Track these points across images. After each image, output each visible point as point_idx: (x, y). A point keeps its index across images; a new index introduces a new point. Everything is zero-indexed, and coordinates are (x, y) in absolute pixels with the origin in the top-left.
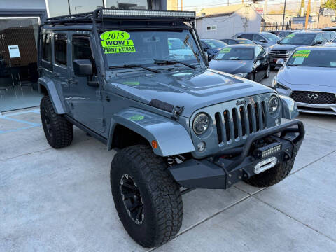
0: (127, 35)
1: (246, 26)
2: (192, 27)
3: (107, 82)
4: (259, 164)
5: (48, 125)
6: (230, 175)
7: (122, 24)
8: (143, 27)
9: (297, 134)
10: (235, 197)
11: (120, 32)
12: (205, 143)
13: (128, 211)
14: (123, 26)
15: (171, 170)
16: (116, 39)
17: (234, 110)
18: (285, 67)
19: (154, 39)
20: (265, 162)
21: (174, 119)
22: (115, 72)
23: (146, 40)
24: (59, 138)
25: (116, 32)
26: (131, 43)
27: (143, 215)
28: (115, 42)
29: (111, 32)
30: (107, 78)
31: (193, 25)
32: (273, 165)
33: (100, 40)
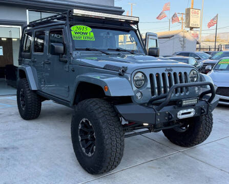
0: (89, 29)
1: (183, 47)
2: (136, 29)
3: (73, 58)
4: (181, 112)
5: (21, 102)
6: (159, 114)
7: (87, 21)
8: (100, 25)
9: (210, 95)
10: (166, 152)
11: (85, 27)
12: (141, 93)
13: (83, 149)
14: (87, 23)
15: (117, 107)
16: (81, 31)
17: (163, 75)
18: (212, 71)
19: (108, 33)
20: (185, 111)
21: (120, 75)
22: (79, 52)
23: (102, 34)
24: (30, 110)
25: (82, 26)
26: (92, 34)
27: (95, 147)
28: (81, 33)
29: (79, 26)
30: (74, 56)
31: (137, 27)
32: (192, 115)
33: (71, 30)
